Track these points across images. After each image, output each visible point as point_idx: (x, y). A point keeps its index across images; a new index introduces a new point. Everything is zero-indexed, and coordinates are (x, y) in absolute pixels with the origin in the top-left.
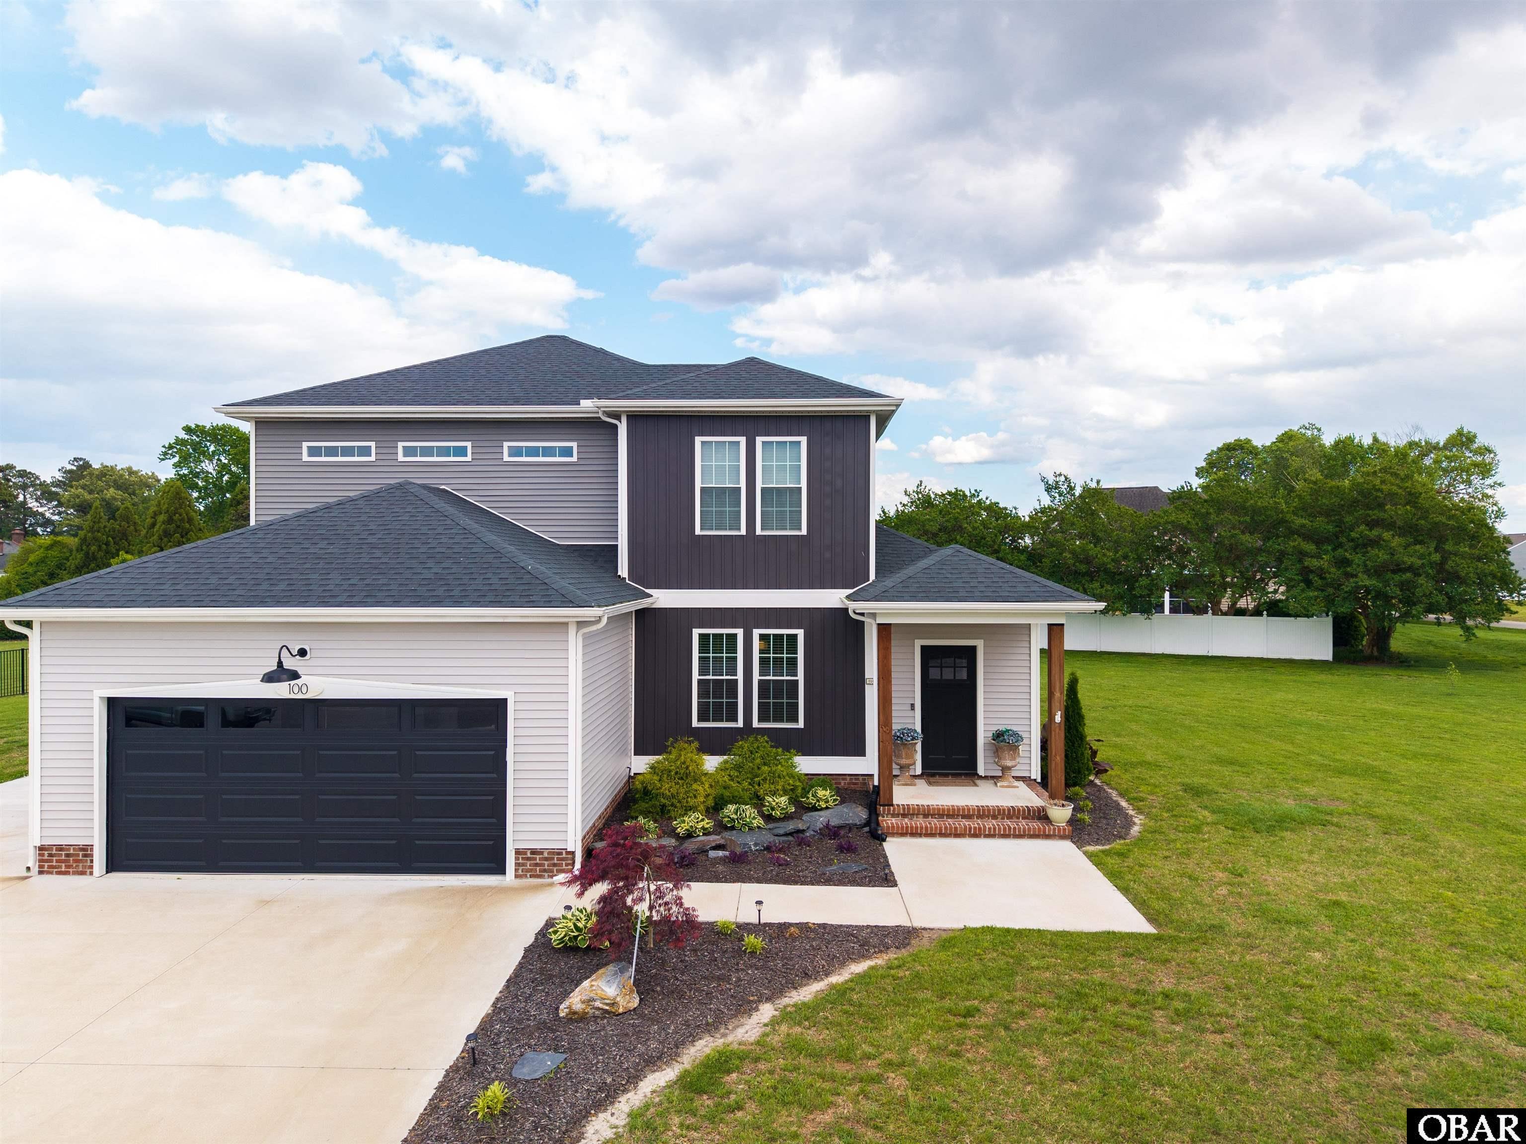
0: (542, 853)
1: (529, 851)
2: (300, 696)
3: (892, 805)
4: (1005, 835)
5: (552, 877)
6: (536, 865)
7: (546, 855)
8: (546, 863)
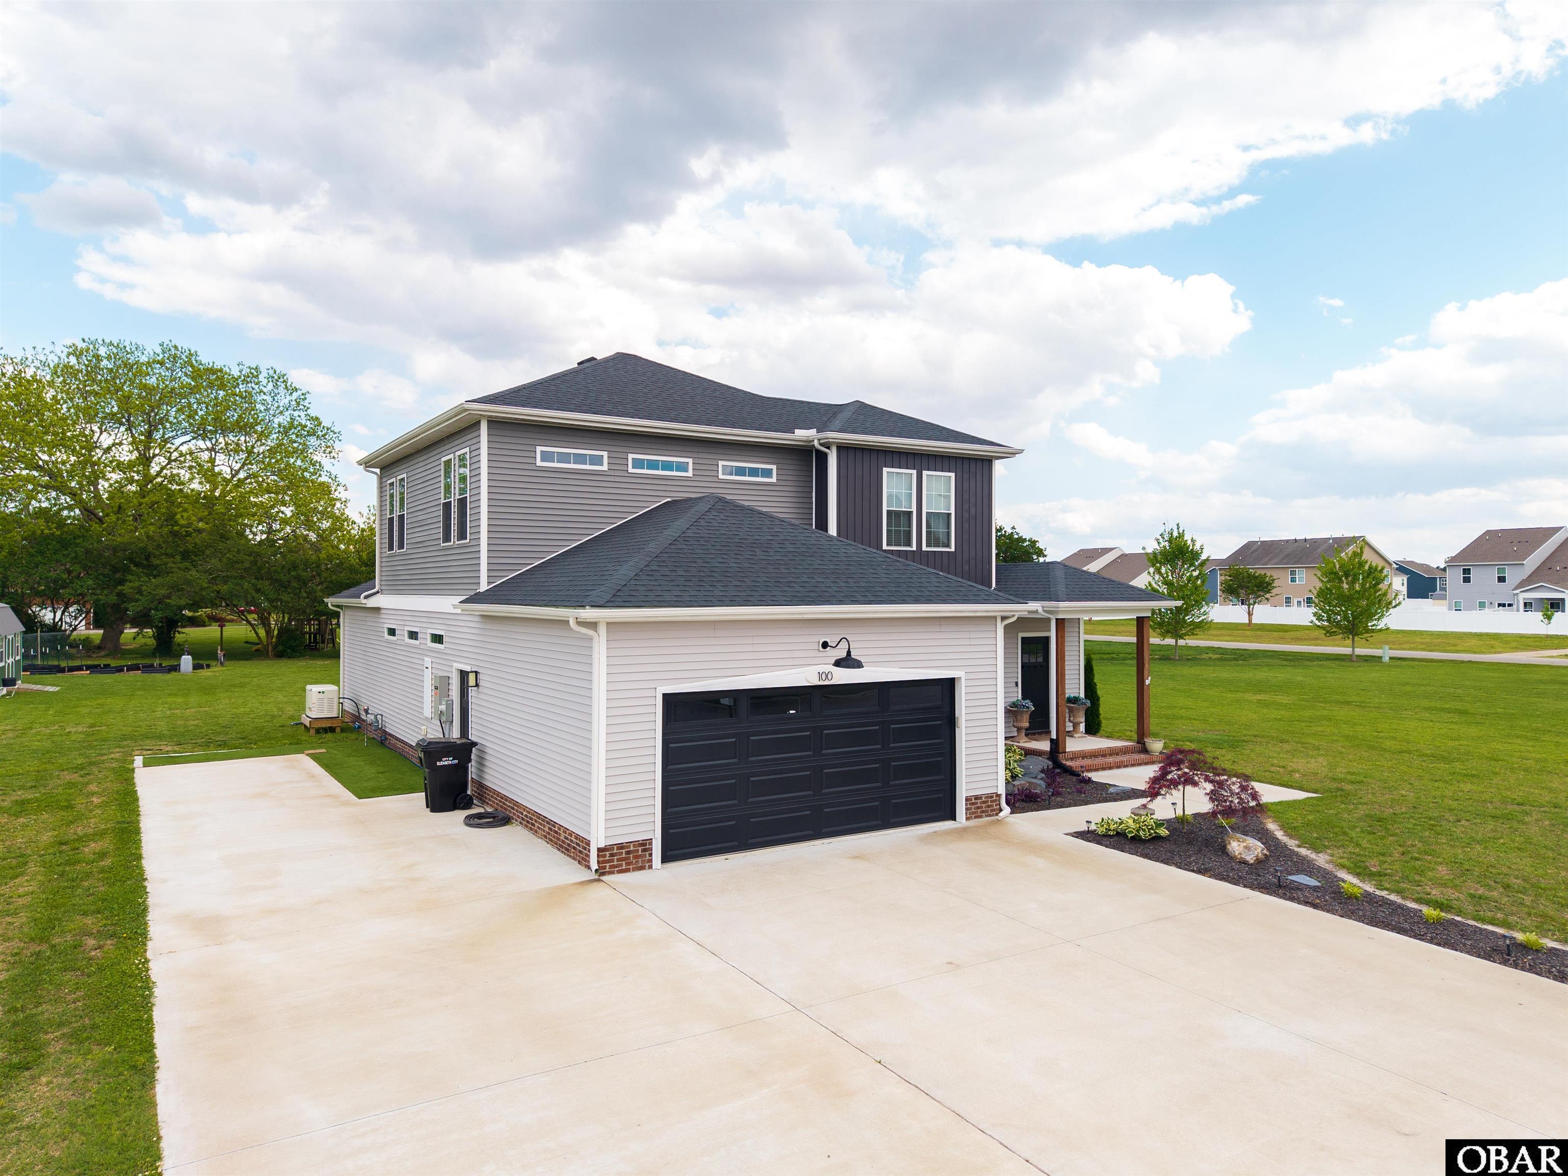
0: (981, 798)
1: (973, 798)
2: (827, 683)
3: (1065, 752)
4: (1133, 765)
5: (997, 815)
6: (978, 808)
7: (984, 799)
8: (984, 805)
